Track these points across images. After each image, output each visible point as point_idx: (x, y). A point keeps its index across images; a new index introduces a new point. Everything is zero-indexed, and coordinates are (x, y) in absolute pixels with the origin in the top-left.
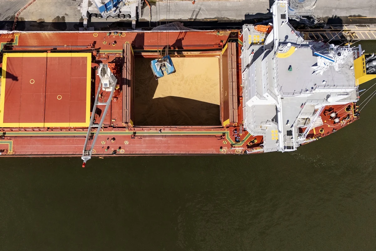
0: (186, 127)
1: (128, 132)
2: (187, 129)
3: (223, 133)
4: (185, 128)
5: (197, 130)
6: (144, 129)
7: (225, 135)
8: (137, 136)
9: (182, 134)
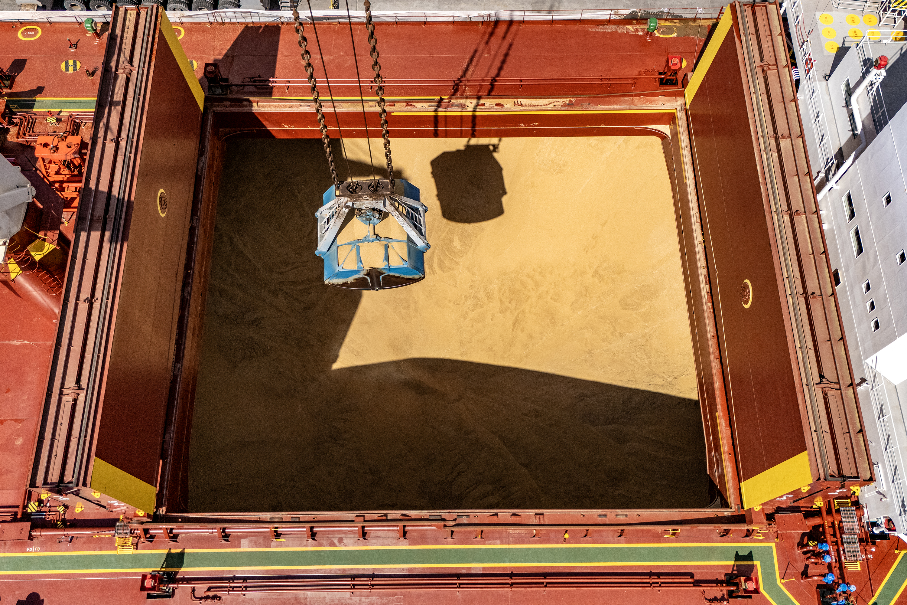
0: (505, 515)
1: (131, 551)
2: (512, 530)
3: (738, 557)
4: (495, 520)
5: (574, 539)
6: (232, 529)
7: (753, 567)
8: (188, 580)
9: (477, 566)
